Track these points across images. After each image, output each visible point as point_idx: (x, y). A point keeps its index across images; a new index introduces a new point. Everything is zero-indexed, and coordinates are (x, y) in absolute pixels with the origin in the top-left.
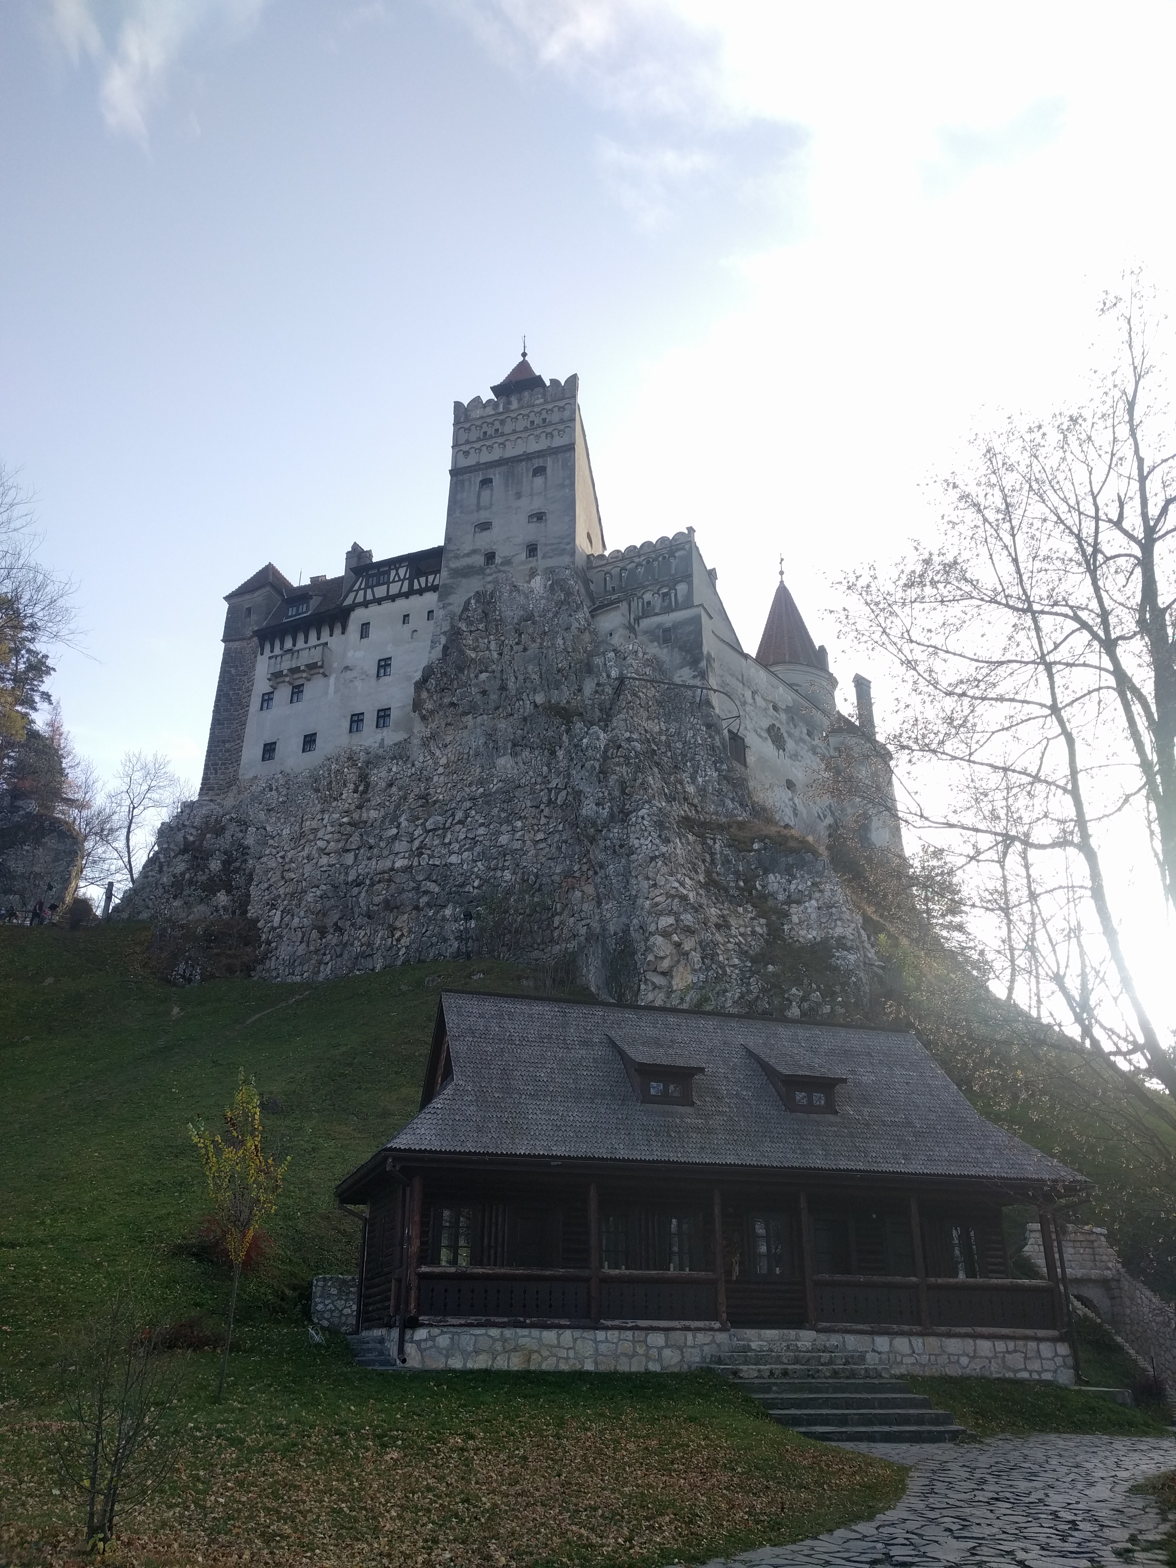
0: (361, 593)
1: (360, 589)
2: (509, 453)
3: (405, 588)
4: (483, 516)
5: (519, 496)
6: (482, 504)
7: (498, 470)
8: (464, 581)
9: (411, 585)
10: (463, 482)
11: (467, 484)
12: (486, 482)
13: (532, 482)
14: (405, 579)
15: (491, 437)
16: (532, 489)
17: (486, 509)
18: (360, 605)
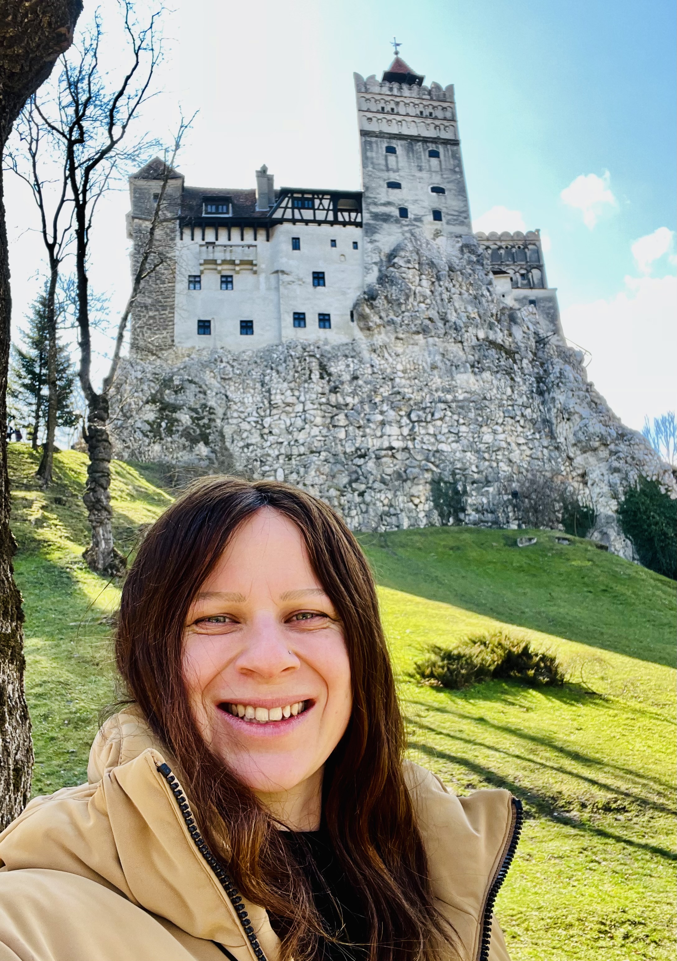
0: (289, 211)
1: (286, 208)
2: (405, 131)
3: (331, 217)
4: (394, 177)
5: (420, 169)
6: (390, 167)
7: (400, 142)
8: (385, 226)
9: (336, 216)
10: (370, 143)
11: (374, 145)
12: (391, 150)
13: (429, 161)
14: (328, 210)
15: (388, 113)
16: (430, 166)
17: (394, 171)
18: (288, 220)
